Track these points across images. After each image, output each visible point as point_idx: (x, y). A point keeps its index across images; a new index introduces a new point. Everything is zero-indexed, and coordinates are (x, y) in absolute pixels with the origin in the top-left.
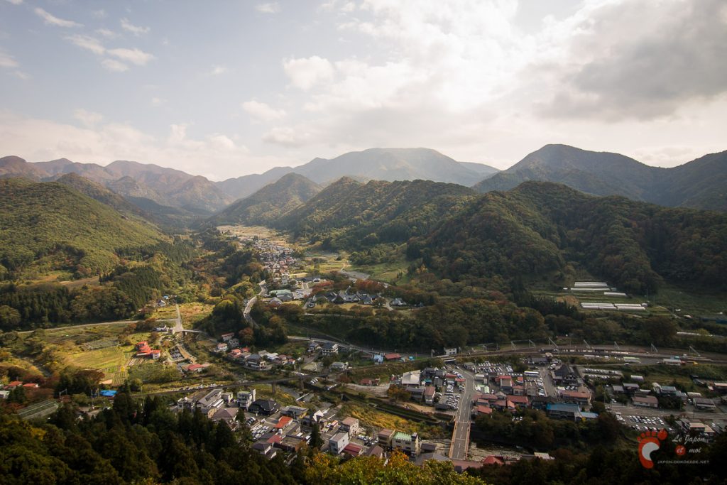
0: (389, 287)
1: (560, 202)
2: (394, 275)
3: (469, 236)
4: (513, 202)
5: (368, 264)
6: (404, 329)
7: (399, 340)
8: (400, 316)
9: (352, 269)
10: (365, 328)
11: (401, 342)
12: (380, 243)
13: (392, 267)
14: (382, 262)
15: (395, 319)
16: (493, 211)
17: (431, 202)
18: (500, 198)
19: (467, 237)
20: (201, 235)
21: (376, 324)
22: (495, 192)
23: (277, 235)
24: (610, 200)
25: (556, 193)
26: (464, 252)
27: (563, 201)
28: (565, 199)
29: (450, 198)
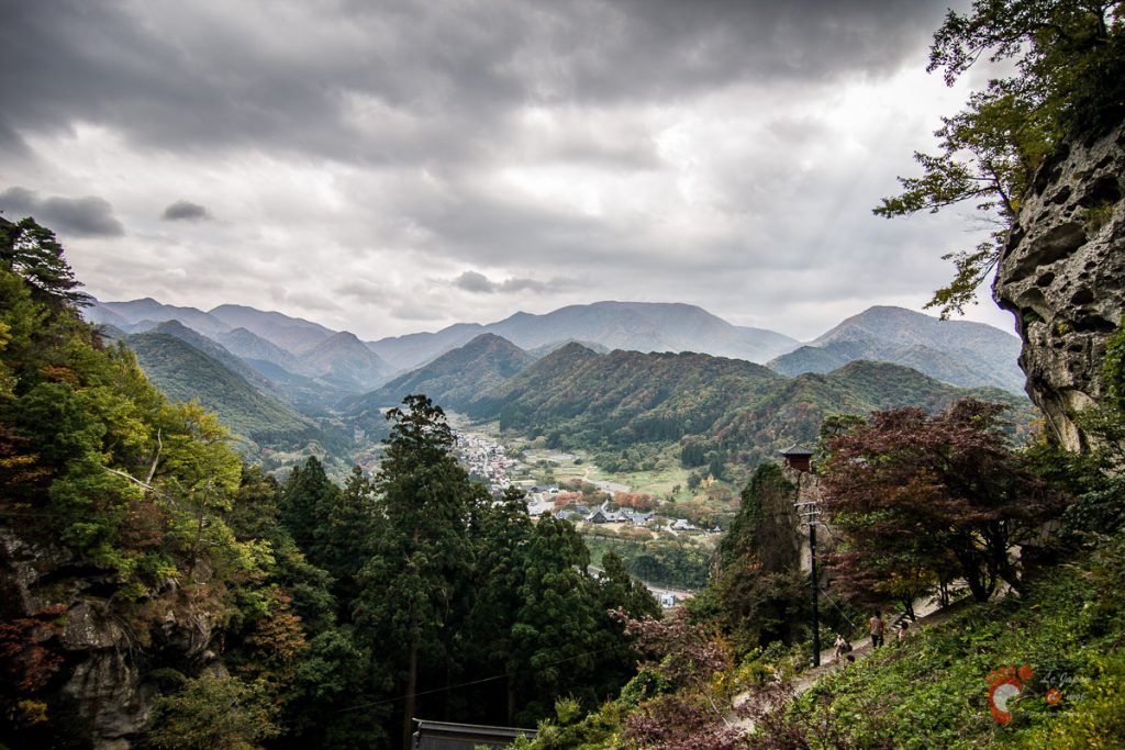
0: (666, 504)
1: (906, 393)
2: (668, 488)
3: (777, 435)
4: (838, 390)
5: (626, 470)
6: (701, 561)
7: (693, 575)
8: (694, 542)
9: (601, 478)
10: (646, 557)
11: (697, 579)
12: (636, 441)
13: (663, 476)
14: (645, 470)
15: (687, 545)
16: (811, 402)
17: (710, 384)
18: (819, 384)
19: (774, 437)
20: (358, 419)
21: (660, 552)
22: (811, 374)
23: (472, 425)
24: (982, 393)
25: (901, 380)
26: (772, 458)
27: (910, 391)
28: (914, 389)
29: (740, 381)
